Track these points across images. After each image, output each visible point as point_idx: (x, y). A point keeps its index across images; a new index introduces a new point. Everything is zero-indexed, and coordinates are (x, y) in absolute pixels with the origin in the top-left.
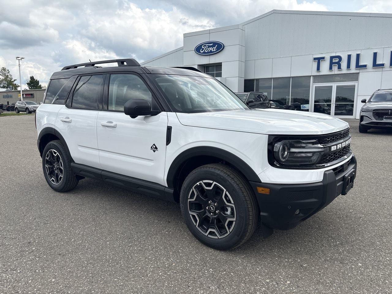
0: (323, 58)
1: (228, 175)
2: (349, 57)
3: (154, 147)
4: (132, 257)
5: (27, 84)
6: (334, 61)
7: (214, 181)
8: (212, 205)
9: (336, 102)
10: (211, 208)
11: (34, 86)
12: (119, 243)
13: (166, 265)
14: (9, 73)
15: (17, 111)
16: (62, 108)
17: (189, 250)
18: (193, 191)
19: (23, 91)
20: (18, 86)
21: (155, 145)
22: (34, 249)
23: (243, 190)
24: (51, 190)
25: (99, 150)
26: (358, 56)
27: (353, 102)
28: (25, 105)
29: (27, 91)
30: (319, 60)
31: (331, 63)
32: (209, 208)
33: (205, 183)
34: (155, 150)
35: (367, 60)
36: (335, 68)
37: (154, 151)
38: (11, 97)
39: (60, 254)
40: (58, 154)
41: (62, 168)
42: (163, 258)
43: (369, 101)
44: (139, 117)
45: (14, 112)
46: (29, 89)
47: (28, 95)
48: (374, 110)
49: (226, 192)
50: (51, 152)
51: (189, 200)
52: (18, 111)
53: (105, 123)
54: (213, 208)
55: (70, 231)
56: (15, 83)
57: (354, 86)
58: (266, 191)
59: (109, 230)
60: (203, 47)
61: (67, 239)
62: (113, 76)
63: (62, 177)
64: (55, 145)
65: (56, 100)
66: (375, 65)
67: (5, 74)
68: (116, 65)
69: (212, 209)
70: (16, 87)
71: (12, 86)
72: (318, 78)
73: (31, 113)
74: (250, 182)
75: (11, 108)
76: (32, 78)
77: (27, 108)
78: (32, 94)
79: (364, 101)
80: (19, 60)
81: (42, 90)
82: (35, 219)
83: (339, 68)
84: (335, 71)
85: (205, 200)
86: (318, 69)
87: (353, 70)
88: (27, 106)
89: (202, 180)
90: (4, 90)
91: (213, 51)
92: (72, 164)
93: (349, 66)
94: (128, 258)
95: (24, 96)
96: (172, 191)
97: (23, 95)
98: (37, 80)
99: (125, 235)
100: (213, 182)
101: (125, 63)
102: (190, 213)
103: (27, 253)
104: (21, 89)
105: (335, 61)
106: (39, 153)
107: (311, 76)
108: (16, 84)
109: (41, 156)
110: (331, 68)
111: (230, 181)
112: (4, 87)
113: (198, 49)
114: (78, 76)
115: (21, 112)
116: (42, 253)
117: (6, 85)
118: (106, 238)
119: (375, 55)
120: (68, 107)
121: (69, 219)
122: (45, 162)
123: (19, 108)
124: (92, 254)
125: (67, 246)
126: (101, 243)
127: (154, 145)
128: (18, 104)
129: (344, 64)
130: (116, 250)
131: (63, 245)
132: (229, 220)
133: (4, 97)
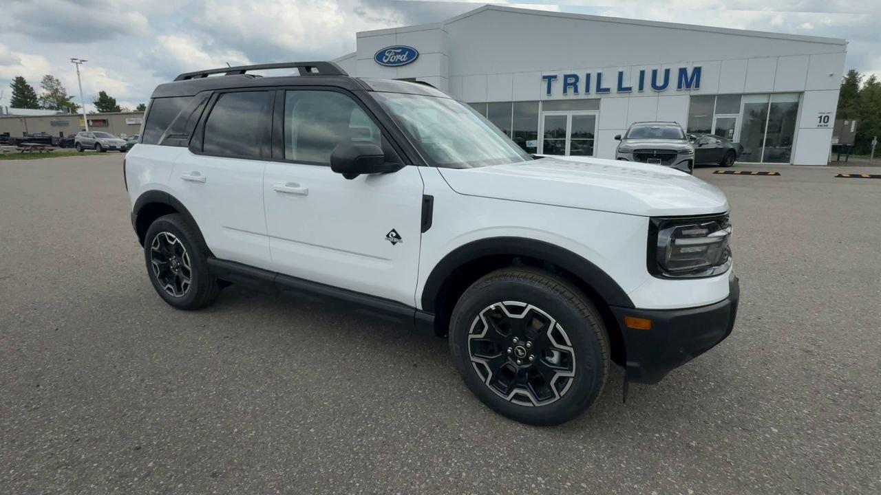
0: (555, 77)
1: (561, 293)
2: (588, 76)
3: (394, 234)
4: (372, 464)
5: (95, 103)
6: (569, 82)
7: (528, 303)
8: (520, 347)
9: (572, 137)
10: (519, 351)
11: (106, 107)
12: (334, 428)
13: (451, 479)
14: (59, 84)
15: (79, 148)
16: (181, 155)
17: (479, 433)
18: (480, 320)
19: (87, 115)
20: (78, 107)
21: (396, 232)
22: (151, 464)
23: (591, 320)
24: (166, 307)
25: (270, 236)
26: (599, 75)
27: (593, 137)
28: (94, 138)
29: (95, 114)
30: (549, 79)
31: (566, 85)
32: (513, 350)
33: (507, 307)
34: (396, 240)
35: (610, 82)
36: (571, 90)
37: (394, 243)
38: (66, 124)
39: (214, 475)
40: (179, 241)
41: (189, 268)
42: (437, 459)
43: (626, 138)
44: (362, 177)
45: (74, 150)
46: (98, 112)
47: (97, 122)
48: (635, 151)
49: (556, 324)
50: (163, 239)
51: (470, 337)
52: (82, 148)
53: (282, 185)
54: (523, 351)
55: (225, 406)
56: (71, 101)
57: (595, 116)
58: (644, 325)
59: (306, 397)
60: (387, 54)
61: (223, 429)
62: (290, 95)
63: (189, 282)
64: (171, 224)
65: (168, 137)
66: (621, 89)
67: (52, 87)
68: (294, 72)
69: (520, 353)
70: (74, 108)
71: (65, 107)
72: (548, 104)
73: (105, 152)
74: (611, 307)
75: (68, 143)
76: (103, 94)
77: (97, 144)
78: (104, 121)
79: (618, 138)
80: (77, 63)
81: (123, 114)
82: (143, 380)
83: (576, 91)
84: (571, 95)
85: (506, 336)
86: (549, 92)
87: (593, 94)
88: (97, 140)
89: (501, 300)
90: (53, 112)
91: (402, 60)
92: (209, 260)
93: (587, 90)
94: (365, 466)
95: (91, 123)
96: (431, 318)
97: (88, 121)
98: (111, 98)
99: (342, 405)
100: (527, 306)
101: (314, 70)
102: (472, 359)
103: (136, 479)
104: (84, 110)
105: (571, 82)
106: (136, 238)
107: (539, 101)
108: (73, 104)
109: (142, 242)
110: (565, 91)
111: (565, 303)
112: (51, 108)
113: (380, 57)
114: (213, 93)
115: (86, 150)
116: (171, 476)
117: (56, 105)
118: (305, 418)
119: (621, 74)
120: (195, 151)
121: (216, 374)
122: (149, 255)
123: (84, 143)
124: (286, 465)
125: (226, 447)
126: (299, 433)
127: (394, 231)
128: (79, 138)
129: (582, 85)
130: (335, 449)
131: (216, 447)
132: (559, 374)
133: (53, 124)
